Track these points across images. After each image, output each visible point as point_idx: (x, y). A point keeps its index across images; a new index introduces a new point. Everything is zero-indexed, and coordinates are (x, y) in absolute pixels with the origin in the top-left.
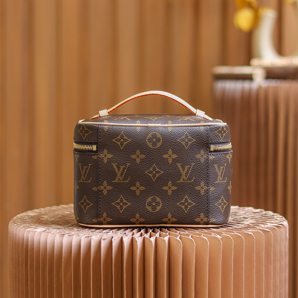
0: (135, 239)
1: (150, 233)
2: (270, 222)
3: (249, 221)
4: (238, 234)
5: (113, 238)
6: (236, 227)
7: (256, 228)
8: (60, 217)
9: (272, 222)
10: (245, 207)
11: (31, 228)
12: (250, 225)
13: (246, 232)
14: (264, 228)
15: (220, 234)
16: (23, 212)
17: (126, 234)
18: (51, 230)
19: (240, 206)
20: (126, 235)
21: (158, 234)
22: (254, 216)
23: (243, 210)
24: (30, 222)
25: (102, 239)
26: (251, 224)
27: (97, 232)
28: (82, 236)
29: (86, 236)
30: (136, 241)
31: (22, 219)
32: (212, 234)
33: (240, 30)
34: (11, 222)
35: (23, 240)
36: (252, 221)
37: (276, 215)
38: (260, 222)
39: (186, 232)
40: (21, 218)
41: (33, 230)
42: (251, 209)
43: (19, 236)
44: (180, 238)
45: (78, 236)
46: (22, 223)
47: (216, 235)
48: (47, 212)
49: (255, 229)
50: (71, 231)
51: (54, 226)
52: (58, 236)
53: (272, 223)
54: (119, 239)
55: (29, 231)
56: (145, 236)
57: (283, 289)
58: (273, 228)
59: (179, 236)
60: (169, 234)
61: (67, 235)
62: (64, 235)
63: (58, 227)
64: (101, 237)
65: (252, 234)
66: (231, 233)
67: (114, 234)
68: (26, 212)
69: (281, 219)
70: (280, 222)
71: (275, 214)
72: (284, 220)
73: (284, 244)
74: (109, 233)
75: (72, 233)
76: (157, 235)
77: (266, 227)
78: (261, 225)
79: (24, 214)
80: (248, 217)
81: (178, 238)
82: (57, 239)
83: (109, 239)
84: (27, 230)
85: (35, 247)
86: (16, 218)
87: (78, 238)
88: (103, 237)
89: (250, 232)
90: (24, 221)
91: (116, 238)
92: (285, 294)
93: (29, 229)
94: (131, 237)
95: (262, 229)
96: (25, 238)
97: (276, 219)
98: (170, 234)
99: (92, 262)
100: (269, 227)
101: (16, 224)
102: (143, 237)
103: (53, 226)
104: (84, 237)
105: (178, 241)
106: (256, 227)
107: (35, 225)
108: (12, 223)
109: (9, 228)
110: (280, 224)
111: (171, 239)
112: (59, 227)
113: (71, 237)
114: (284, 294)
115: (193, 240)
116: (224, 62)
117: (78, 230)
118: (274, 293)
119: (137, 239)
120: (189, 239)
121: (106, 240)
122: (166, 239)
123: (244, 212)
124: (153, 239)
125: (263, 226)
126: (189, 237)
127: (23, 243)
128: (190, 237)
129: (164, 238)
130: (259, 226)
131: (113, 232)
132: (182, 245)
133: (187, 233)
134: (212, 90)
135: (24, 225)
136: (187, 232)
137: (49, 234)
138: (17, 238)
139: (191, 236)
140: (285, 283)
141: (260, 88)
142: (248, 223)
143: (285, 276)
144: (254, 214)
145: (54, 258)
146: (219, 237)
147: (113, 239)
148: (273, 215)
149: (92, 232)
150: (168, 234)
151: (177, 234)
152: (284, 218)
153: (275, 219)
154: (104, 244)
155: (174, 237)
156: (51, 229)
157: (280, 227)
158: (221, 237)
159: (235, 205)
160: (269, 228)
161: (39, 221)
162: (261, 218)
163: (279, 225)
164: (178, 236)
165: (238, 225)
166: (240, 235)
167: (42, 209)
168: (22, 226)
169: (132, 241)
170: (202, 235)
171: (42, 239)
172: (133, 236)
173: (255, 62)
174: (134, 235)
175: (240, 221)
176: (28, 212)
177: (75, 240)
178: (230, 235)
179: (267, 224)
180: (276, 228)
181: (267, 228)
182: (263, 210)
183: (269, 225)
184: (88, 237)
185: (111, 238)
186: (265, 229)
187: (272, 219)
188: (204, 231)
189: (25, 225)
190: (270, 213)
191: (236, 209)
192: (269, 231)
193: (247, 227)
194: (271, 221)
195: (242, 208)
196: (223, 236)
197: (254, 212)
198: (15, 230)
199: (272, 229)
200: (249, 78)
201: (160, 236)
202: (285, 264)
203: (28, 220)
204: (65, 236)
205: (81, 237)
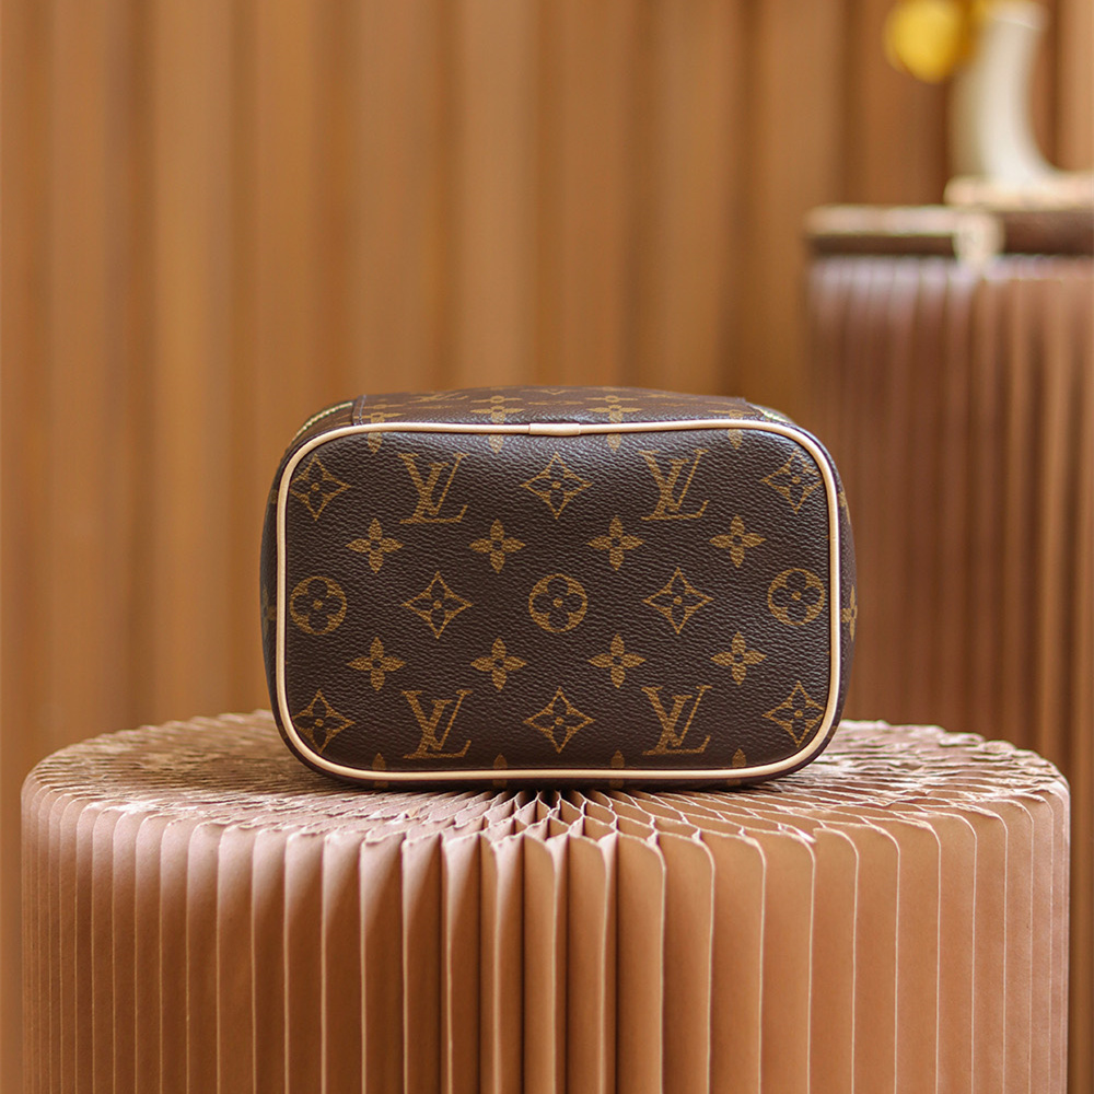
0: (489, 843)
1: (546, 823)
2: (1001, 781)
3: (921, 779)
4: (878, 828)
5: (404, 838)
6: (871, 801)
7: (947, 804)
8: (214, 760)
9: (1006, 781)
10: (909, 727)
11: (104, 799)
12: (924, 795)
13: (906, 820)
14: (976, 804)
15: (807, 826)
16: (78, 741)
17: (457, 826)
18: (176, 807)
19: (894, 720)
20: (456, 829)
21: (578, 824)
22: (943, 760)
23: (902, 738)
24: (101, 778)
25: (363, 845)
26: (927, 791)
27: (349, 818)
28: (290, 832)
29: (304, 831)
30: (493, 853)
31: (73, 765)
32: (780, 828)
33: (907, 76)
34: (31, 776)
35: (73, 845)
36: (932, 780)
37: (1026, 757)
38: (961, 781)
39: (681, 819)
40: (68, 761)
41: (110, 808)
42: (933, 732)
43: (59, 831)
44: (658, 842)
45: (277, 831)
46: (70, 783)
47: (795, 832)
48: (170, 739)
49: (942, 810)
50: (253, 810)
51: (189, 794)
52: (202, 832)
53: (1007, 786)
54: (429, 845)
55: (95, 812)
56: (526, 832)
57: (1047, 1034)
58: (1012, 804)
59: (656, 832)
60: (618, 827)
61: (234, 827)
62: (224, 826)
63: (202, 796)
64: (360, 836)
65: (930, 827)
66: (851, 824)
67: (410, 824)
68: (91, 740)
69: (1043, 771)
70: (1040, 781)
71: (1021, 753)
72: (1053, 776)
73: (1052, 867)
74: (392, 822)
75: (255, 821)
76: (575, 830)
77: (982, 800)
78: (966, 793)
79: (82, 747)
80: (918, 762)
81: (651, 842)
82: (199, 841)
83: (392, 843)
84: (88, 807)
85: (115, 872)
86: (51, 763)
87: (276, 838)
88: (368, 834)
89: (922, 819)
90: (78, 775)
91: (416, 841)
92: (1053, 1053)
93: (95, 805)
94: (475, 835)
95: (967, 807)
96: (80, 837)
97: (1024, 773)
98: (621, 826)
99: (328, 930)
100: (995, 801)
101: (48, 786)
102: (518, 835)
103: (185, 793)
104: (297, 834)
105: (651, 851)
106: (947, 800)
107: (116, 790)
108: (33, 782)
109: (22, 798)
110: (1038, 789)
111: (625, 847)
112: (209, 796)
113: (249, 835)
114: (1049, 1054)
115: (707, 849)
116: (849, 192)
117: (276, 811)
118: (1013, 1050)
119: (495, 845)
120: (693, 844)
121: (378, 848)
122: (606, 844)
123: (905, 745)
124: (555, 846)
125: (971, 796)
126: (690, 836)
127: (73, 858)
128: (696, 838)
129: (597, 840)
130: (957, 796)
131: (407, 817)
132: (664, 868)
133: (687, 823)
134: (804, 294)
135: (76, 788)
136: (684, 819)
137: (169, 824)
138: (51, 837)
139: (698, 833)
140: (1056, 1011)
141: (981, 286)
142: (917, 787)
143: (1056, 987)
144: (941, 750)
145: (185, 915)
146: (803, 837)
147: (406, 844)
148: (1014, 757)
149: (331, 816)
150: (613, 825)
151: (647, 826)
152: (1054, 770)
153: (1019, 771)
154: (370, 864)
155: (636, 838)
156: (176, 803)
157: (1038, 801)
158: (812, 836)
159: (875, 719)
160: (996, 803)
161: (135, 774)
162: (968, 766)
163: (1035, 793)
164: (651, 832)
165: (880, 792)
166: (884, 831)
167: (152, 729)
168: (70, 795)
169: (479, 853)
170: (741, 832)
171: (143, 842)
172: (482, 833)
173: (962, 191)
174: (486, 830)
175: (888, 779)
176: (98, 740)
177: (262, 847)
178: (847, 830)
179: (990, 791)
180: (1020, 805)
181: (987, 805)
182: (977, 738)
183: (997, 795)
184: (314, 835)
185: (397, 841)
186: (981, 810)
187: (1007, 772)
188: (749, 814)
189: (82, 787)
190: (1005, 749)
191: (877, 732)
192: (996, 818)
193: (910, 801)
194: (1004, 777)
195: (899, 729)
196: (819, 833)
197: (942, 746)
198: (42, 808)
199: (1008, 809)
200: (941, 249)
201: (584, 833)
202: (1054, 940)
203: (93, 772)
204: (228, 830)
205: (286, 836)
